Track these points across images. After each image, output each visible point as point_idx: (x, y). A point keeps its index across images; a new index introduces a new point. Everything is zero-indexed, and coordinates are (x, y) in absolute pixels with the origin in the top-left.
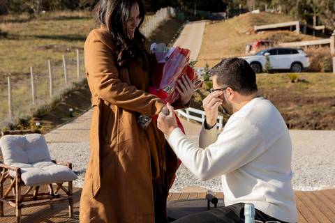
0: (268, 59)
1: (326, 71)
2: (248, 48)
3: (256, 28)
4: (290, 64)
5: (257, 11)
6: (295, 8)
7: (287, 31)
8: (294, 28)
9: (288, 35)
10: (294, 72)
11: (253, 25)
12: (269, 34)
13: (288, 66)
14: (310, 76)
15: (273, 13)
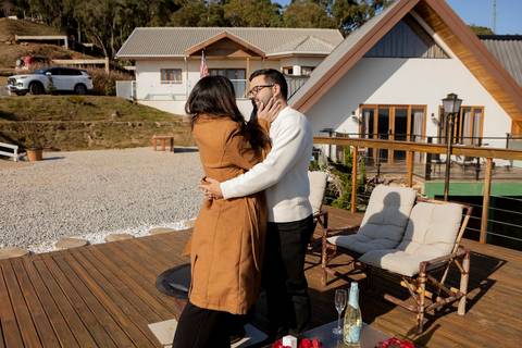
0: (51, 80)
1: (110, 95)
2: (18, 62)
3: (18, 37)
4: (73, 86)
5: (15, 18)
6: (58, 20)
7: (54, 46)
8: (62, 42)
9: (56, 49)
10: (78, 94)
11: (13, 34)
12: (35, 46)
13: (71, 88)
14: (96, 99)
15: (35, 22)
